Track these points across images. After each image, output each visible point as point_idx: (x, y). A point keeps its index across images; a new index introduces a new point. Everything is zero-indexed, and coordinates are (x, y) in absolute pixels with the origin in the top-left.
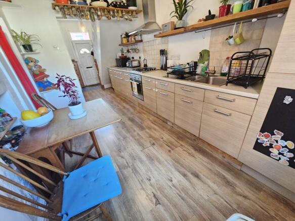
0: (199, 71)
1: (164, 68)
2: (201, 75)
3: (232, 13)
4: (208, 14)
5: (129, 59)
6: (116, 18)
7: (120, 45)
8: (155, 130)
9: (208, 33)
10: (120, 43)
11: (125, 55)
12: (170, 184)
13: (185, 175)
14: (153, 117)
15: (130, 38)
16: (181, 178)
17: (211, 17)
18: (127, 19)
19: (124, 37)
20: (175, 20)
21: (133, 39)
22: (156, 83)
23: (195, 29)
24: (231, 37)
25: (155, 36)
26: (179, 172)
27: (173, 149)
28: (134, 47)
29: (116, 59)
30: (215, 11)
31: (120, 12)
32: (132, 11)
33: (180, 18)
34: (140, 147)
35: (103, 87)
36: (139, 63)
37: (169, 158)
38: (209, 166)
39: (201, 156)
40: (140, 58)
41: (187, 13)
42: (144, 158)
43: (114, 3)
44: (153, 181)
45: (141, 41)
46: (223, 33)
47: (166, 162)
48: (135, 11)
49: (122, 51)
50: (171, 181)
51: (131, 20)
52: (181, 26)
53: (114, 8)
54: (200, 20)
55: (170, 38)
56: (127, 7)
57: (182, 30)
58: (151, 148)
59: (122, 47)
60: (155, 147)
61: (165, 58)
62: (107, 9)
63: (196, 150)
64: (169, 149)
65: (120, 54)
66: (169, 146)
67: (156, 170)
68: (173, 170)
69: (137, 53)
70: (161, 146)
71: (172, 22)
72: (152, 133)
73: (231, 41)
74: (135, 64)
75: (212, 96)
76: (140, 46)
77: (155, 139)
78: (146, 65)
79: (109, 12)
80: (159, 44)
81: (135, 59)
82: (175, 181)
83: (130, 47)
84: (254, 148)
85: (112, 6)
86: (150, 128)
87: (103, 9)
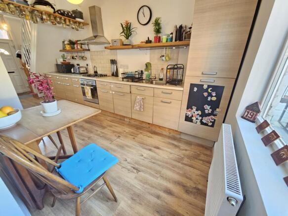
0: (144, 77)
1: (115, 74)
2: (147, 80)
3: (162, 42)
4: (147, 39)
5: (73, 66)
6: (61, 25)
7: (60, 51)
8: (116, 126)
9: (148, 51)
10: (62, 49)
11: (67, 61)
12: (142, 158)
13: (150, 150)
14: (110, 118)
15: (75, 46)
16: (148, 152)
17: (149, 41)
18: (73, 28)
19: (68, 44)
20: (123, 38)
21: (79, 47)
22: (112, 86)
23: (139, 47)
24: (163, 56)
25: (106, 48)
26: (146, 149)
27: (136, 137)
28: (80, 54)
29: (57, 65)
30: (152, 38)
31: (67, 21)
32: (80, 23)
33: (127, 37)
34: (108, 141)
36: (87, 69)
37: (135, 143)
39: (156, 136)
40: (87, 65)
41: (132, 35)
42: (115, 148)
43: (62, 12)
44: (129, 160)
45: (89, 50)
47: (134, 146)
48: (82, 23)
49: (63, 57)
50: (142, 156)
51: (77, 30)
52: (128, 44)
53: (61, 16)
54: (142, 42)
55: (118, 51)
56: (74, 18)
57: (130, 47)
58: (118, 140)
59: (63, 53)
60: (121, 138)
61: (115, 66)
62: (53, 15)
63: (152, 133)
64: (133, 137)
65: (61, 60)
66: (132, 135)
67: (128, 153)
68: (141, 149)
69: (85, 60)
70: (126, 137)
71: (120, 39)
72: (114, 129)
73: (164, 58)
74: (82, 70)
75: (159, 92)
76: (87, 54)
77: (119, 133)
78: (96, 72)
79: (55, 18)
80: (109, 55)
81: (81, 65)
82: (145, 155)
83: (75, 55)
84: (186, 120)
85: (58, 13)
86: (111, 126)
87: (49, 15)
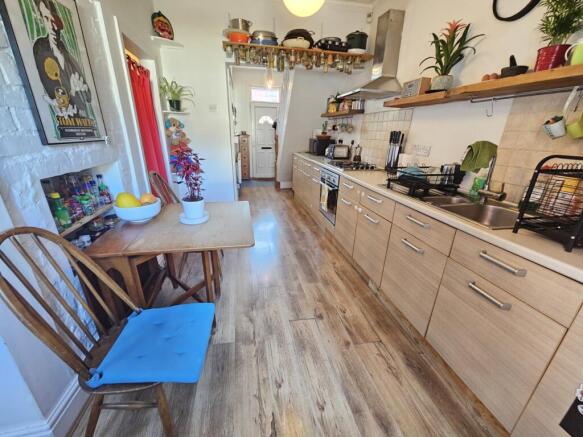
0: (466, 186)
1: (391, 168)
3: (567, 63)
5: (333, 142)
6: (321, 68)
7: (322, 116)
8: (337, 289)
10: (324, 112)
11: (328, 134)
12: (316, 414)
13: (357, 411)
14: (343, 263)
15: (342, 104)
16: (346, 412)
18: (342, 70)
19: (333, 102)
21: (346, 107)
22: (363, 194)
23: (473, 95)
25: (386, 104)
26: (349, 398)
27: (356, 343)
28: (345, 121)
29: (311, 140)
31: (330, 57)
32: (354, 57)
33: (445, 71)
34: (292, 314)
35: (277, 185)
36: (349, 152)
37: (339, 358)
38: (428, 418)
39: (416, 385)
40: (353, 143)
41: (462, 61)
42: (289, 338)
43: (323, 42)
44: (285, 390)
45: (362, 111)
46: (541, 108)
47: (328, 364)
48: (360, 56)
49: (325, 127)
50: (322, 409)
51: (349, 73)
52: (442, 88)
53: (320, 50)
54: (487, 77)
55: (418, 111)
56: (345, 49)
57: (441, 95)
58: (312, 323)
59: (326, 119)
60: (320, 322)
61: (398, 148)
62: (307, 52)
63: (409, 365)
64: (350, 340)
65: (319, 132)
66: (350, 333)
67: (301, 373)
68: (337, 387)
69: (349, 132)
70: (334, 327)
71: (424, 79)
72: (328, 296)
74: (341, 152)
75: (470, 249)
76: (356, 121)
77: (329, 308)
78: (358, 158)
79: (310, 57)
80: (393, 119)
81: (344, 143)
82: (329, 413)
83: (340, 121)
85: (319, 47)
86: (326, 283)
87: (300, 52)
